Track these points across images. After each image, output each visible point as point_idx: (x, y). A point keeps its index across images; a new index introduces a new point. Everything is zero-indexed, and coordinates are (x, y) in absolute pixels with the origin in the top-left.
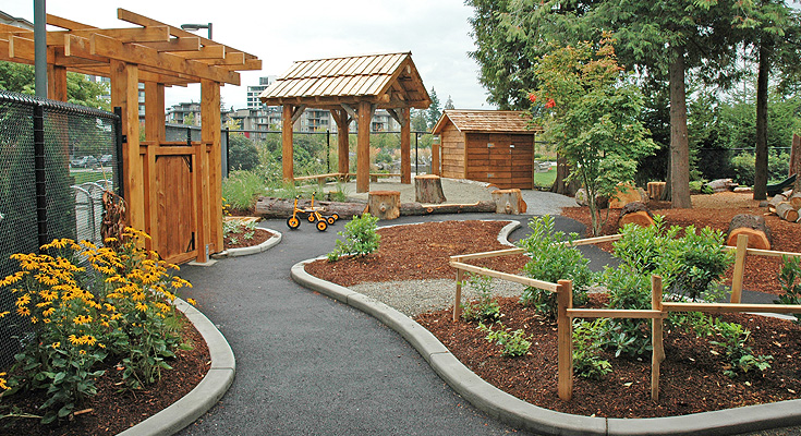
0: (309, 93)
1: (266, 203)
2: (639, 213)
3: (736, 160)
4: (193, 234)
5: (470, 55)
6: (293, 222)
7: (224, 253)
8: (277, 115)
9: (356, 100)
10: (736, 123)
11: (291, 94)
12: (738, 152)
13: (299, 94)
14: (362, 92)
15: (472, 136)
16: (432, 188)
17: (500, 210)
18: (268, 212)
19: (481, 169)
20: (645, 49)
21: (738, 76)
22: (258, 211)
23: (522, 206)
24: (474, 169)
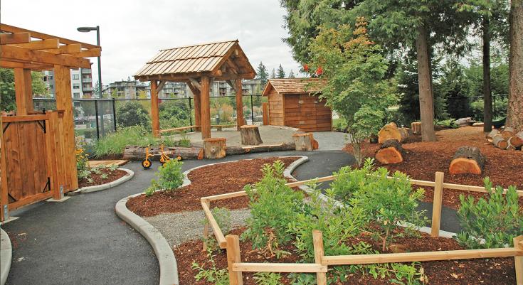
0: (166, 72)
1: (131, 150)
2: (390, 148)
3: (474, 105)
4: (49, 178)
5: (284, 40)
6: (146, 163)
7: (79, 190)
8: (178, 87)
9: (198, 75)
10: (474, 80)
11: (154, 73)
12: (475, 99)
13: (160, 73)
14: (202, 69)
15: (288, 96)
16: (252, 135)
17: (298, 148)
18: (132, 156)
19: (294, 119)
20: (395, 30)
21: (470, 47)
22: (126, 156)
23: (315, 145)
24: (290, 119)
